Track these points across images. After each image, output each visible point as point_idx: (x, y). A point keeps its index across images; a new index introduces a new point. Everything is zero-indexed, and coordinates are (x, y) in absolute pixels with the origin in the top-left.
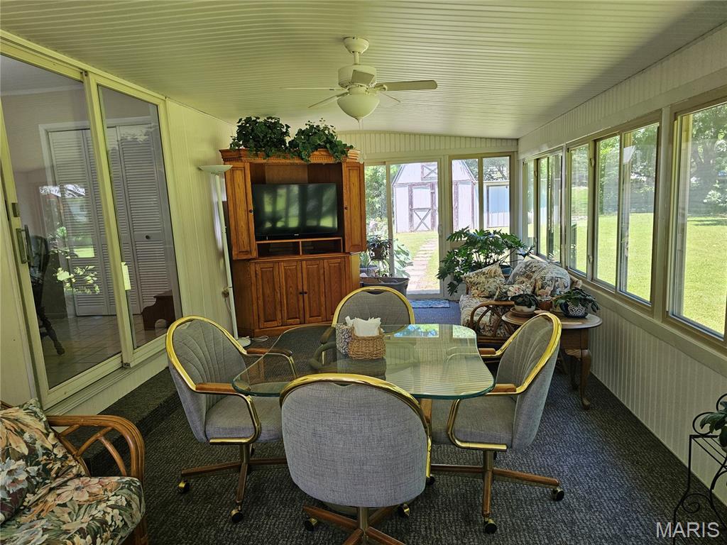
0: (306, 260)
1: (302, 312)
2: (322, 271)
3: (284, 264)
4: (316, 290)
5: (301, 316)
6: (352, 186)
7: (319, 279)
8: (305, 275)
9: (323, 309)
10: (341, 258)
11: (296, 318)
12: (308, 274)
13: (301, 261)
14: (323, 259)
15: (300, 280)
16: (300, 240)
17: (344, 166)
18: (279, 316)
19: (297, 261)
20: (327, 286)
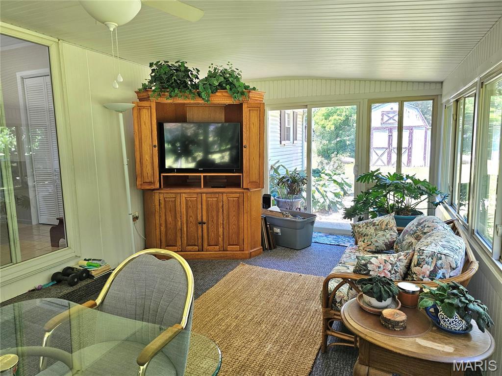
0: (207, 193)
1: (200, 241)
2: (221, 204)
3: (184, 195)
4: (215, 222)
5: (200, 244)
6: (252, 126)
7: (218, 212)
8: (204, 207)
9: (220, 239)
10: (239, 193)
11: (195, 245)
12: (207, 205)
13: (201, 193)
14: (222, 193)
15: (199, 211)
16: (202, 175)
17: (245, 106)
18: (179, 243)
19: (197, 193)
20: (225, 218)
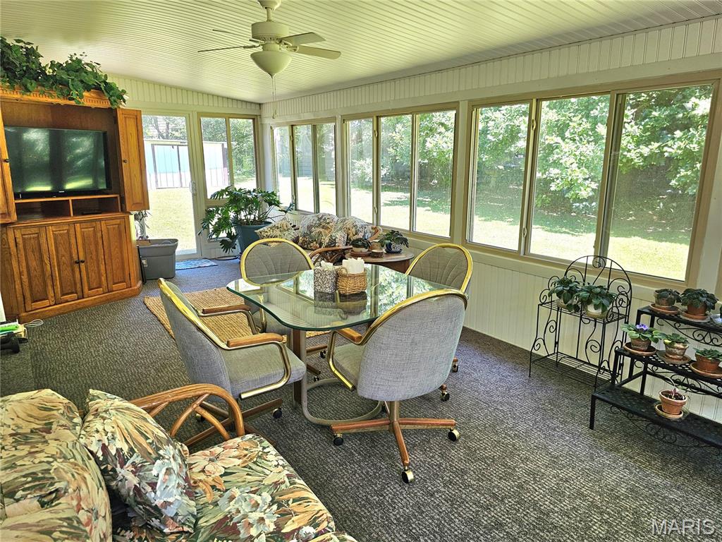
0: (80, 222)
1: (79, 285)
2: (99, 235)
3: (53, 227)
4: (94, 257)
5: (79, 289)
6: (129, 136)
7: (96, 244)
8: (80, 241)
9: (103, 279)
10: (119, 218)
11: (72, 293)
12: (84, 239)
13: (75, 223)
14: (100, 220)
15: (74, 247)
16: (70, 199)
17: (119, 113)
18: (51, 294)
19: (69, 224)
20: (107, 251)
